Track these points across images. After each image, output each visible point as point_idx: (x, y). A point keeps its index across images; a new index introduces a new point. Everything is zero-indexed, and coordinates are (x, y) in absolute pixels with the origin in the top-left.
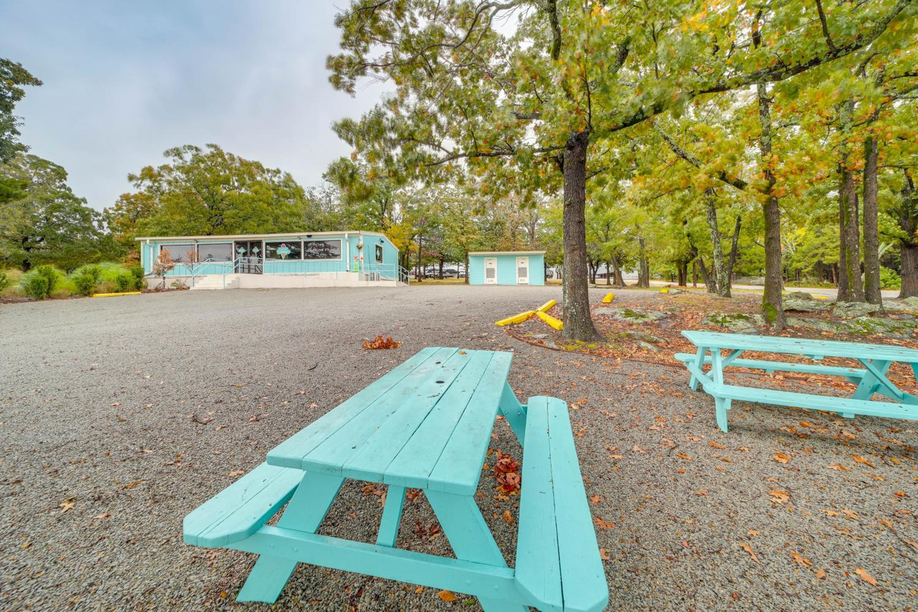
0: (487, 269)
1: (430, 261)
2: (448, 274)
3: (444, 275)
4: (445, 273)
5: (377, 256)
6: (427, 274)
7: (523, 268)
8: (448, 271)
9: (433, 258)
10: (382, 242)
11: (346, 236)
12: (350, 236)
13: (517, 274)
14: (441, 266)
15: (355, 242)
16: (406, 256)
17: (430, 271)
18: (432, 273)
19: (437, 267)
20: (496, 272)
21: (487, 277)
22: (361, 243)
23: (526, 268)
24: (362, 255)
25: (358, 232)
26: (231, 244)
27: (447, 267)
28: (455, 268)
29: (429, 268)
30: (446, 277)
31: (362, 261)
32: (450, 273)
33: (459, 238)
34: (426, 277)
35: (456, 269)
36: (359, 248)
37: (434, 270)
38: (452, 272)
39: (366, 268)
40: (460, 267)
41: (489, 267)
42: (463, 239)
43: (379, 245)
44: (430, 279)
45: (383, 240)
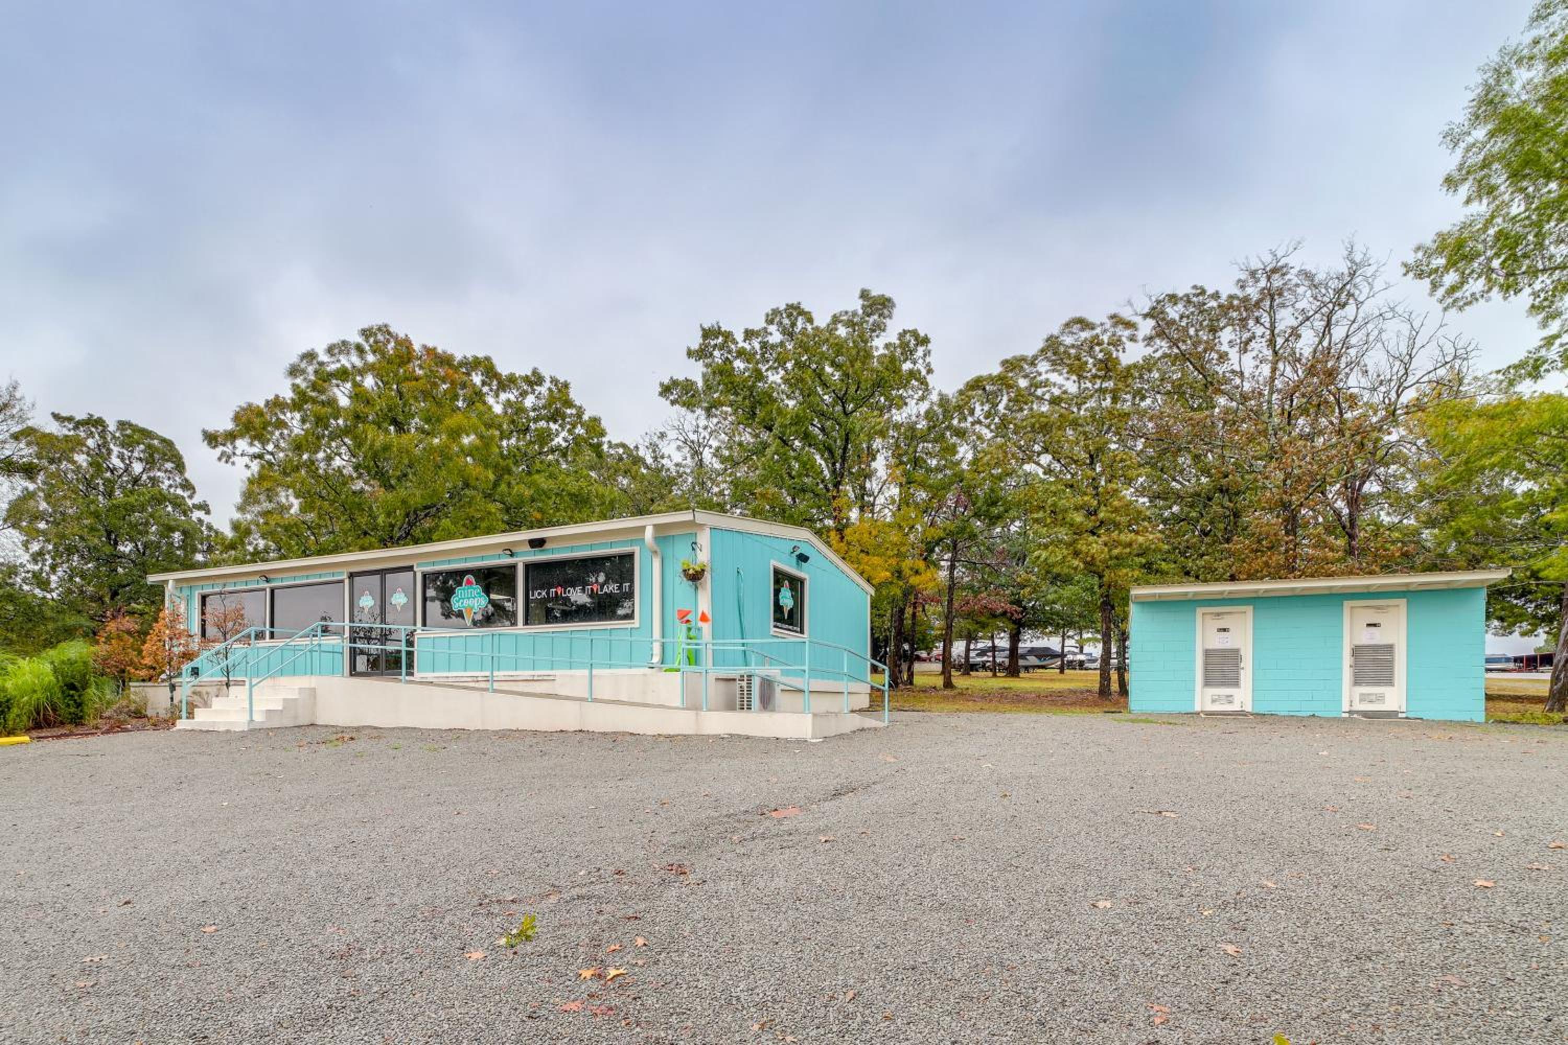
0: (1208, 654)
1: (984, 626)
2: (1033, 660)
3: (1021, 662)
4: (1023, 657)
5: (778, 608)
6: (975, 658)
7: (1376, 648)
8: (1032, 651)
9: (994, 616)
10: (803, 558)
11: (649, 533)
12: (663, 534)
13: (1347, 674)
14: (1015, 639)
15: (681, 556)
16: (909, 611)
17: (983, 653)
18: (988, 658)
19: (1003, 642)
20: (1247, 663)
21: (1208, 683)
22: (703, 557)
23: (1389, 648)
24: (704, 604)
25: (686, 516)
26: (342, 581)
27: (1030, 641)
28: (1053, 643)
29: (980, 645)
30: (1027, 668)
31: (706, 628)
32: (1039, 657)
33: (1081, 546)
34: (973, 667)
35: (1057, 648)
36: (695, 577)
37: (994, 649)
38: (1045, 654)
39: (719, 658)
40: (1069, 642)
41: (1217, 642)
42: (1095, 547)
43: (791, 568)
44: (981, 673)
45: (804, 550)
